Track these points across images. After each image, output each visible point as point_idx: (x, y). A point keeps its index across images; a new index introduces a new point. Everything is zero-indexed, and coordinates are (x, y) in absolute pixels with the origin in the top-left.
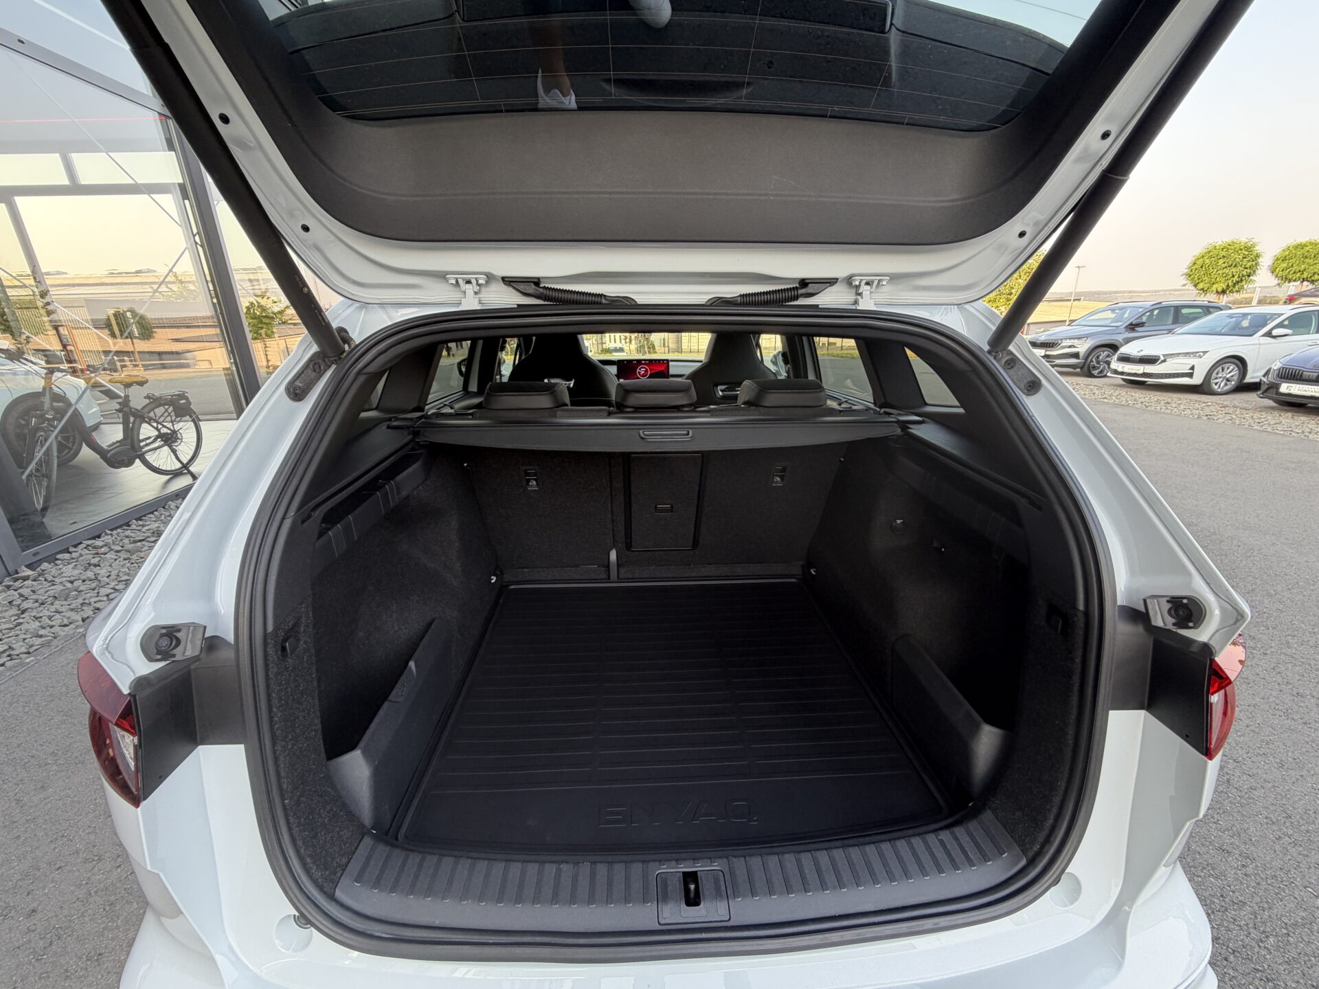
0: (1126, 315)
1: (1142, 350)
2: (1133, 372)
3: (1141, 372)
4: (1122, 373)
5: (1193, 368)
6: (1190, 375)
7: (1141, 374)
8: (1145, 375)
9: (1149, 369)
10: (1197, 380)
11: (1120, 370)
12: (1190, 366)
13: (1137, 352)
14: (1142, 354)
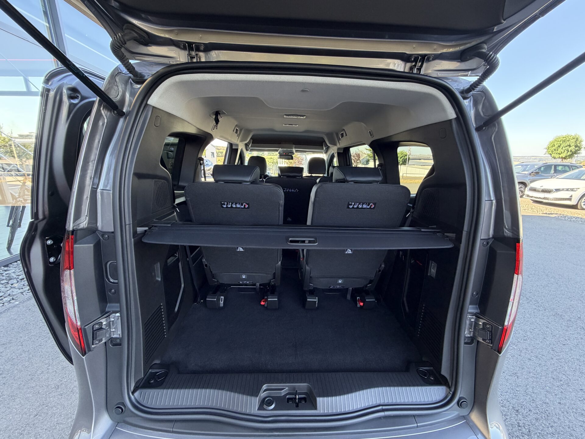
1: (542, 186)
2: (538, 197)
4: (532, 197)
5: (571, 196)
6: (570, 199)
7: (543, 198)
8: (544, 198)
9: (547, 195)
10: (573, 202)
11: (530, 195)
12: (570, 195)
13: (541, 187)
14: (542, 188)
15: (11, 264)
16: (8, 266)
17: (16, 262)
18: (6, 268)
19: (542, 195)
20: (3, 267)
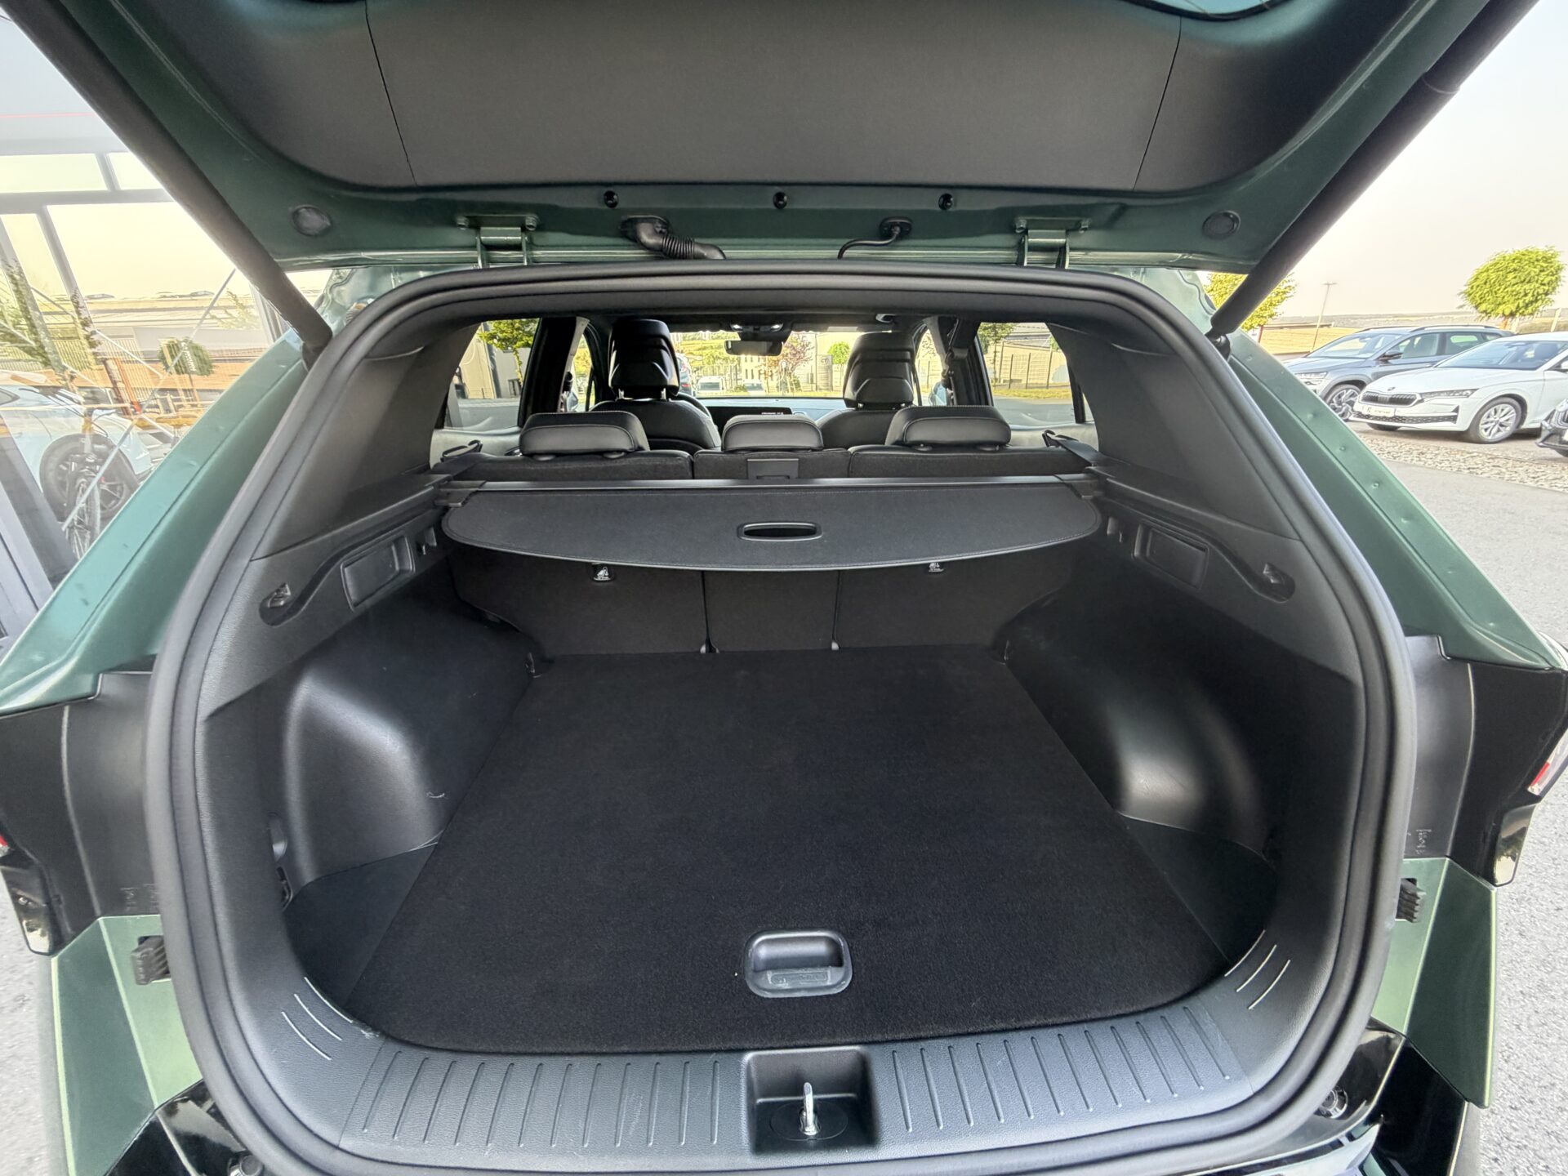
0: (1379, 345)
1: (1394, 388)
2: (1382, 415)
3: (1391, 415)
4: (1368, 417)
5: (1456, 410)
6: (1453, 419)
7: (1392, 418)
8: (1395, 419)
9: (1402, 411)
10: (1461, 425)
11: (1365, 412)
13: (1389, 390)
14: (1394, 392)
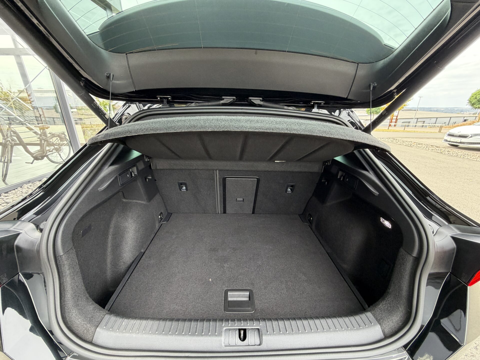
2: (455, 141)
3: (459, 141)
4: (449, 141)
9: (463, 140)
11: (449, 140)
15: (10, 191)
16: (8, 193)
17: (14, 190)
18: (6, 195)
19: (459, 140)
20: (4, 194)
